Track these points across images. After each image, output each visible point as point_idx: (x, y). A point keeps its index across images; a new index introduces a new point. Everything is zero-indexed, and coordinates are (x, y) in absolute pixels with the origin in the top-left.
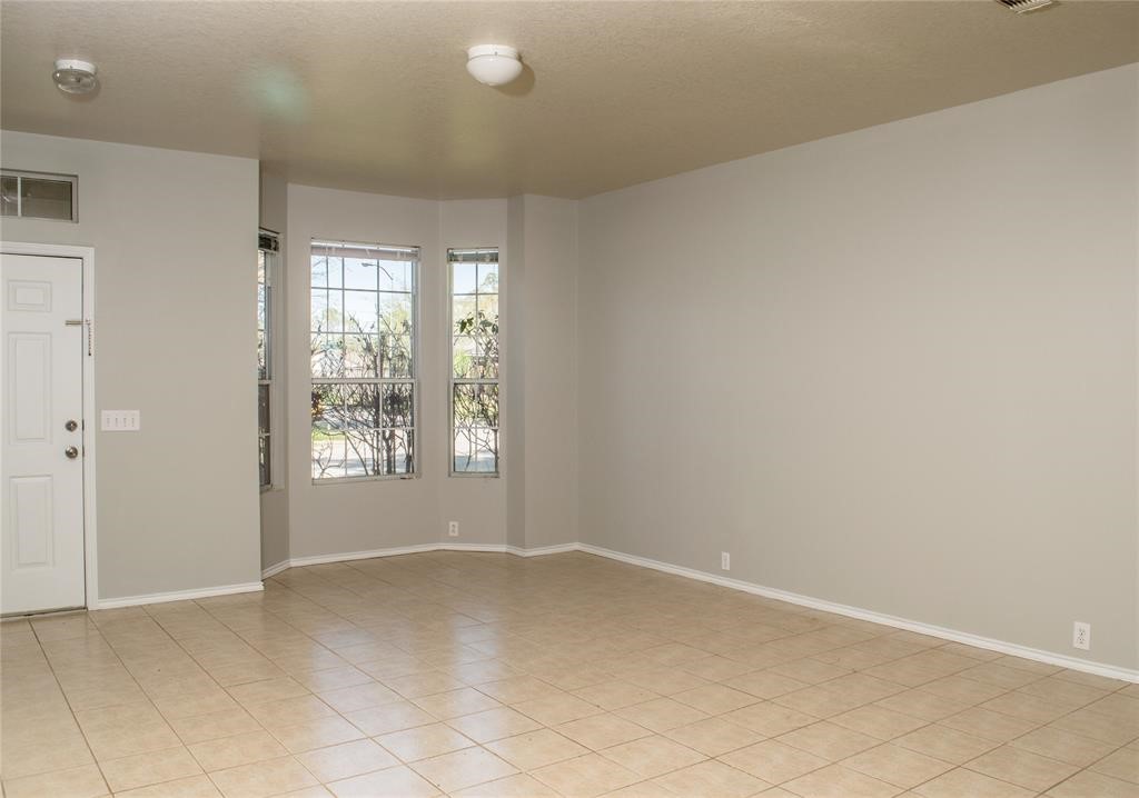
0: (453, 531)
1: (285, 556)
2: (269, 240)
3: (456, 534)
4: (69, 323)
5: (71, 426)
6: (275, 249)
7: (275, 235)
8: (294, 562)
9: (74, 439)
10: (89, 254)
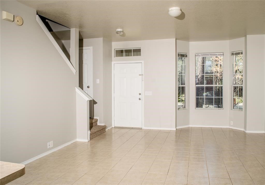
0: (232, 124)
1: (188, 124)
2: (184, 55)
3: (232, 125)
4: (140, 75)
5: (140, 94)
6: (186, 57)
7: (186, 54)
8: (190, 126)
9: (140, 96)
10: (143, 62)
